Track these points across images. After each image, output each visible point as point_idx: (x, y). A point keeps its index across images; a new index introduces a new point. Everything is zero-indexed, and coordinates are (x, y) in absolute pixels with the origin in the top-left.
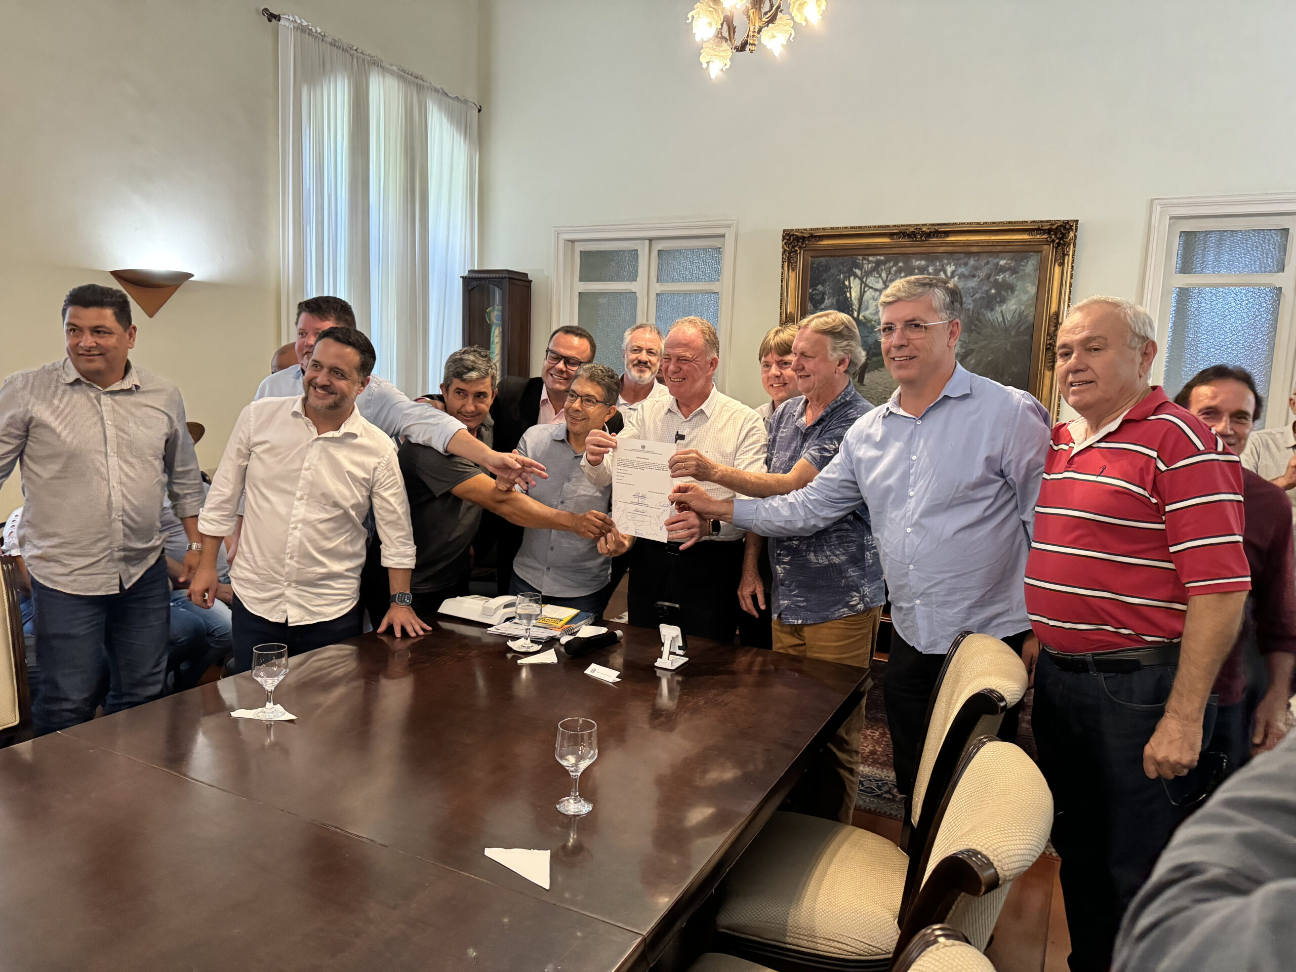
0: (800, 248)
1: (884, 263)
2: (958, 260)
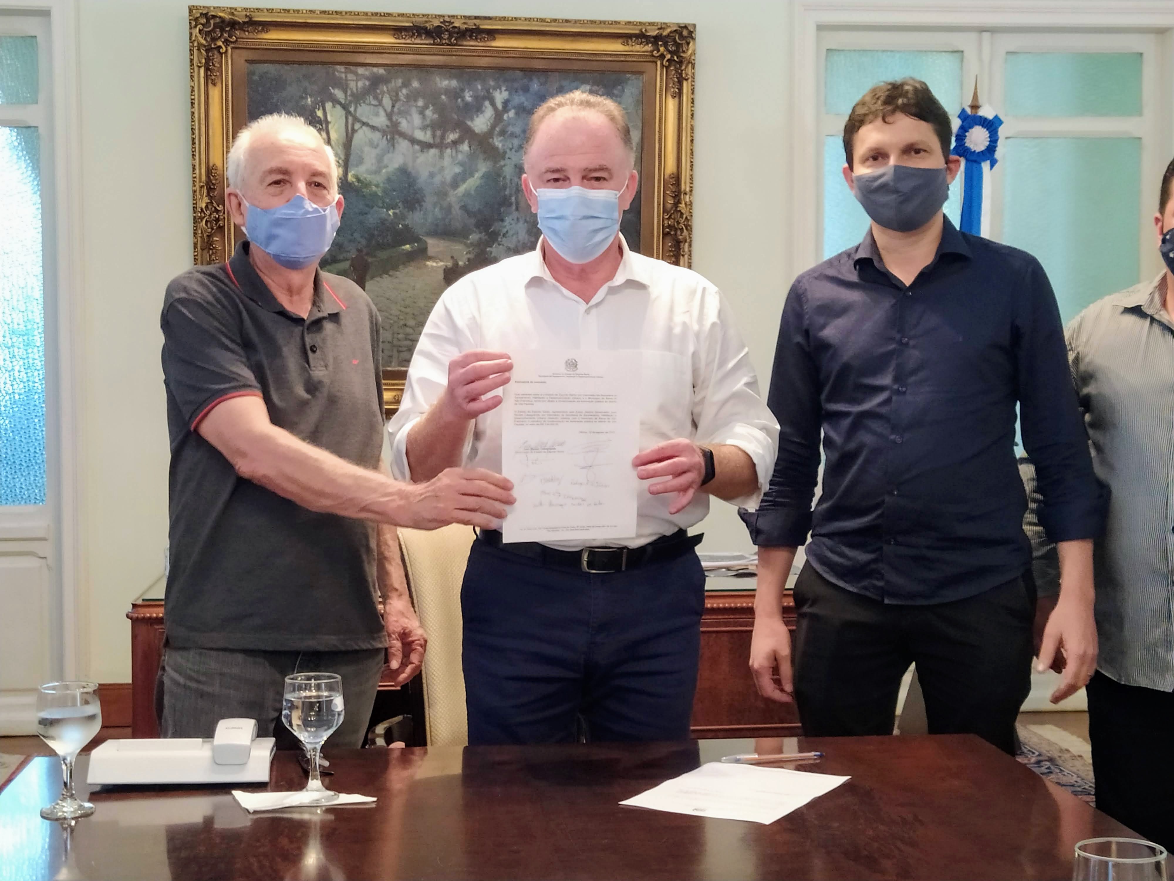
0: (227, 42)
1: (385, 80)
2: (514, 80)
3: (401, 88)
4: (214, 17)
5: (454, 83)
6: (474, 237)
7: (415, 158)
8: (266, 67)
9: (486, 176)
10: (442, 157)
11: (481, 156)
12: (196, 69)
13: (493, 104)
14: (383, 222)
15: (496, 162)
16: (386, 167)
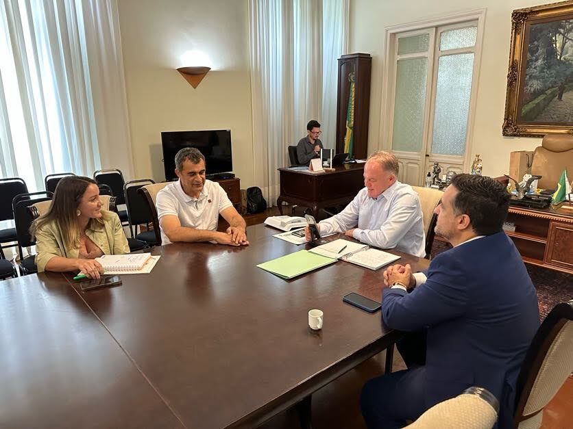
0: (524, 20)
4: (518, 13)
8: (537, 26)
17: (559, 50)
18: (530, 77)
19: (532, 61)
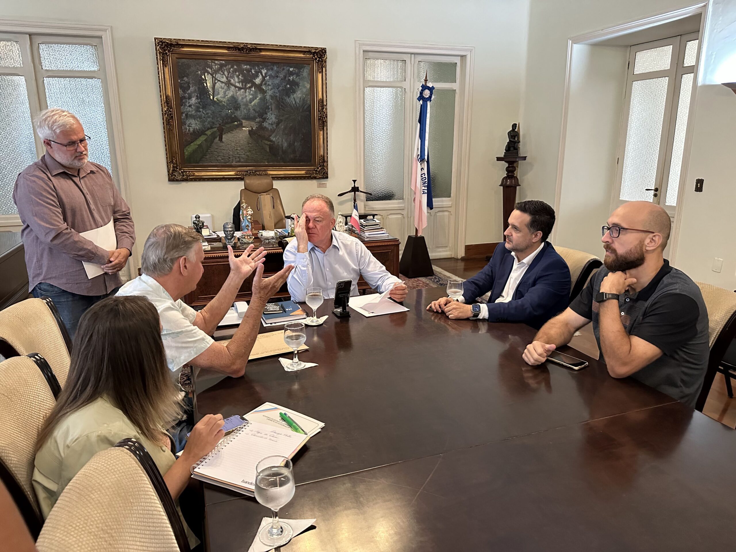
0: (169, 51)
1: (226, 66)
2: (268, 66)
3: (230, 68)
4: (164, 42)
5: (248, 67)
6: (258, 120)
7: (237, 93)
8: (183, 60)
9: (260, 99)
10: (246, 92)
11: (259, 92)
12: (159, 61)
13: (262, 74)
14: (227, 114)
15: (263, 94)
16: (227, 96)
17: (211, 90)
18: (186, 115)
19: (184, 97)
